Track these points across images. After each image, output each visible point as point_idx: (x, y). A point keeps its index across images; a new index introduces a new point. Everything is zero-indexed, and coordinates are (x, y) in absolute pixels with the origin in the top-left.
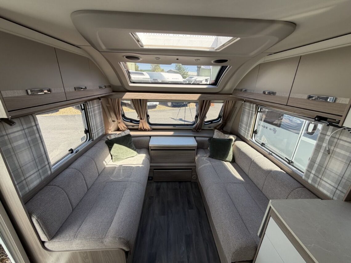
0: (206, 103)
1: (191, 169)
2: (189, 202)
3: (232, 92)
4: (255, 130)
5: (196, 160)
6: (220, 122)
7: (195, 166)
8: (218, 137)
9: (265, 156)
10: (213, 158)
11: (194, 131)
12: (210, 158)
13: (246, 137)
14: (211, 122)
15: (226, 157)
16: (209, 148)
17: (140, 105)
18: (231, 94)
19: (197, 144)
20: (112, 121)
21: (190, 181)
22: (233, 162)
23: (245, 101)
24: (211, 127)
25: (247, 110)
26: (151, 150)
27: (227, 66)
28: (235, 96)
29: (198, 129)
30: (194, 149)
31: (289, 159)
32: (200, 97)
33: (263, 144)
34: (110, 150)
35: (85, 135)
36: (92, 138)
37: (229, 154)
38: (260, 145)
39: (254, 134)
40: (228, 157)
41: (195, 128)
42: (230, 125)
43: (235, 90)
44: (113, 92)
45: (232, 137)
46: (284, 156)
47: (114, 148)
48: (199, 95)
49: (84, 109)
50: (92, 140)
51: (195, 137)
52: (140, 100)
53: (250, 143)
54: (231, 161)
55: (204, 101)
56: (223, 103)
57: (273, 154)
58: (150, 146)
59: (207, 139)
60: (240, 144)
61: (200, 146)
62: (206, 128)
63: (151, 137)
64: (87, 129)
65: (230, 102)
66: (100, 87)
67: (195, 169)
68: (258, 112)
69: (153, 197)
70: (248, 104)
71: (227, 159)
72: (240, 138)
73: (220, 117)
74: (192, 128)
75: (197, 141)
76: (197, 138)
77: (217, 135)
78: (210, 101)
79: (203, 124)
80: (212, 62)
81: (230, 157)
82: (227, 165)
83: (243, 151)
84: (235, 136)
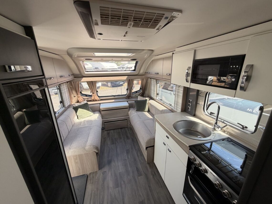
0: (131, 81)
1: (127, 120)
2: (127, 137)
3: (144, 74)
4: (157, 93)
5: (129, 114)
6: (141, 92)
7: (129, 118)
8: (140, 100)
9: (161, 105)
10: (138, 111)
11: (127, 98)
12: (136, 112)
13: (154, 98)
14: (136, 92)
15: (145, 109)
16: (136, 107)
17: (92, 84)
18: (144, 75)
19: (129, 105)
20: (73, 97)
21: (127, 127)
22: (149, 111)
23: (151, 78)
24: (136, 95)
25: (153, 83)
26: (102, 111)
27: (138, 61)
28: (145, 76)
29: (129, 97)
30: (127, 107)
31: (170, 103)
32: (127, 78)
33: (161, 99)
34: (76, 112)
35: (60, 104)
36: (64, 106)
37: (146, 108)
38: (160, 100)
39: (157, 95)
40: (146, 109)
41: (127, 97)
42: (147, 92)
43: (145, 73)
44: (75, 78)
45: (147, 98)
46: (168, 103)
47: (79, 111)
48: (127, 76)
49: (59, 89)
50: (65, 107)
51: (127, 101)
52: (92, 81)
53: (156, 100)
54: (147, 111)
55: (130, 80)
56: (140, 80)
57: (164, 103)
58: (101, 108)
59: (134, 102)
60: (152, 102)
61: (131, 106)
62: (134, 96)
63: (101, 104)
64: (61, 101)
65: (144, 80)
66: (69, 75)
67: (129, 119)
68: (157, 83)
69: (106, 138)
70: (153, 80)
71: (145, 110)
72: (151, 98)
73: (140, 88)
74: (125, 97)
75: (129, 103)
76: (129, 102)
77: (140, 98)
78: (133, 79)
79: (132, 94)
80: (130, 60)
81: (147, 109)
82: (146, 114)
83: (152, 104)
84: (149, 98)
